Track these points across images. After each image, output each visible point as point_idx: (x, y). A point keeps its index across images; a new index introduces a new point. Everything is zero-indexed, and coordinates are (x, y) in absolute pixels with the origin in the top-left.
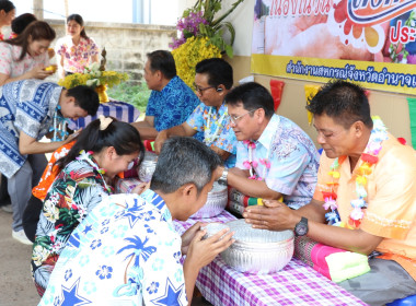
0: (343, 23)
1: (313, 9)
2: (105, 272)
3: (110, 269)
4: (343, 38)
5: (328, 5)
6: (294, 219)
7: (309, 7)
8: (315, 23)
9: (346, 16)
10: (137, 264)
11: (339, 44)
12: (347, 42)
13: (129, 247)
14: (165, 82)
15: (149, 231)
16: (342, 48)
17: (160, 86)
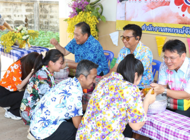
0: (181, 6)
2: (54, 99)
3: (55, 99)
4: (181, 13)
8: (161, 5)
9: (183, 2)
10: (65, 98)
11: (178, 17)
12: (183, 15)
13: (63, 93)
15: (70, 89)
16: (180, 18)
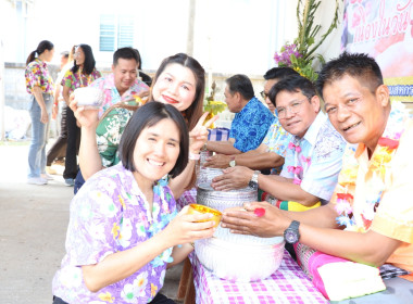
1: (391, 29)
5: (405, 23)
6: (283, 223)
7: (388, 28)
8: (393, 43)
14: (245, 103)
17: (240, 107)
